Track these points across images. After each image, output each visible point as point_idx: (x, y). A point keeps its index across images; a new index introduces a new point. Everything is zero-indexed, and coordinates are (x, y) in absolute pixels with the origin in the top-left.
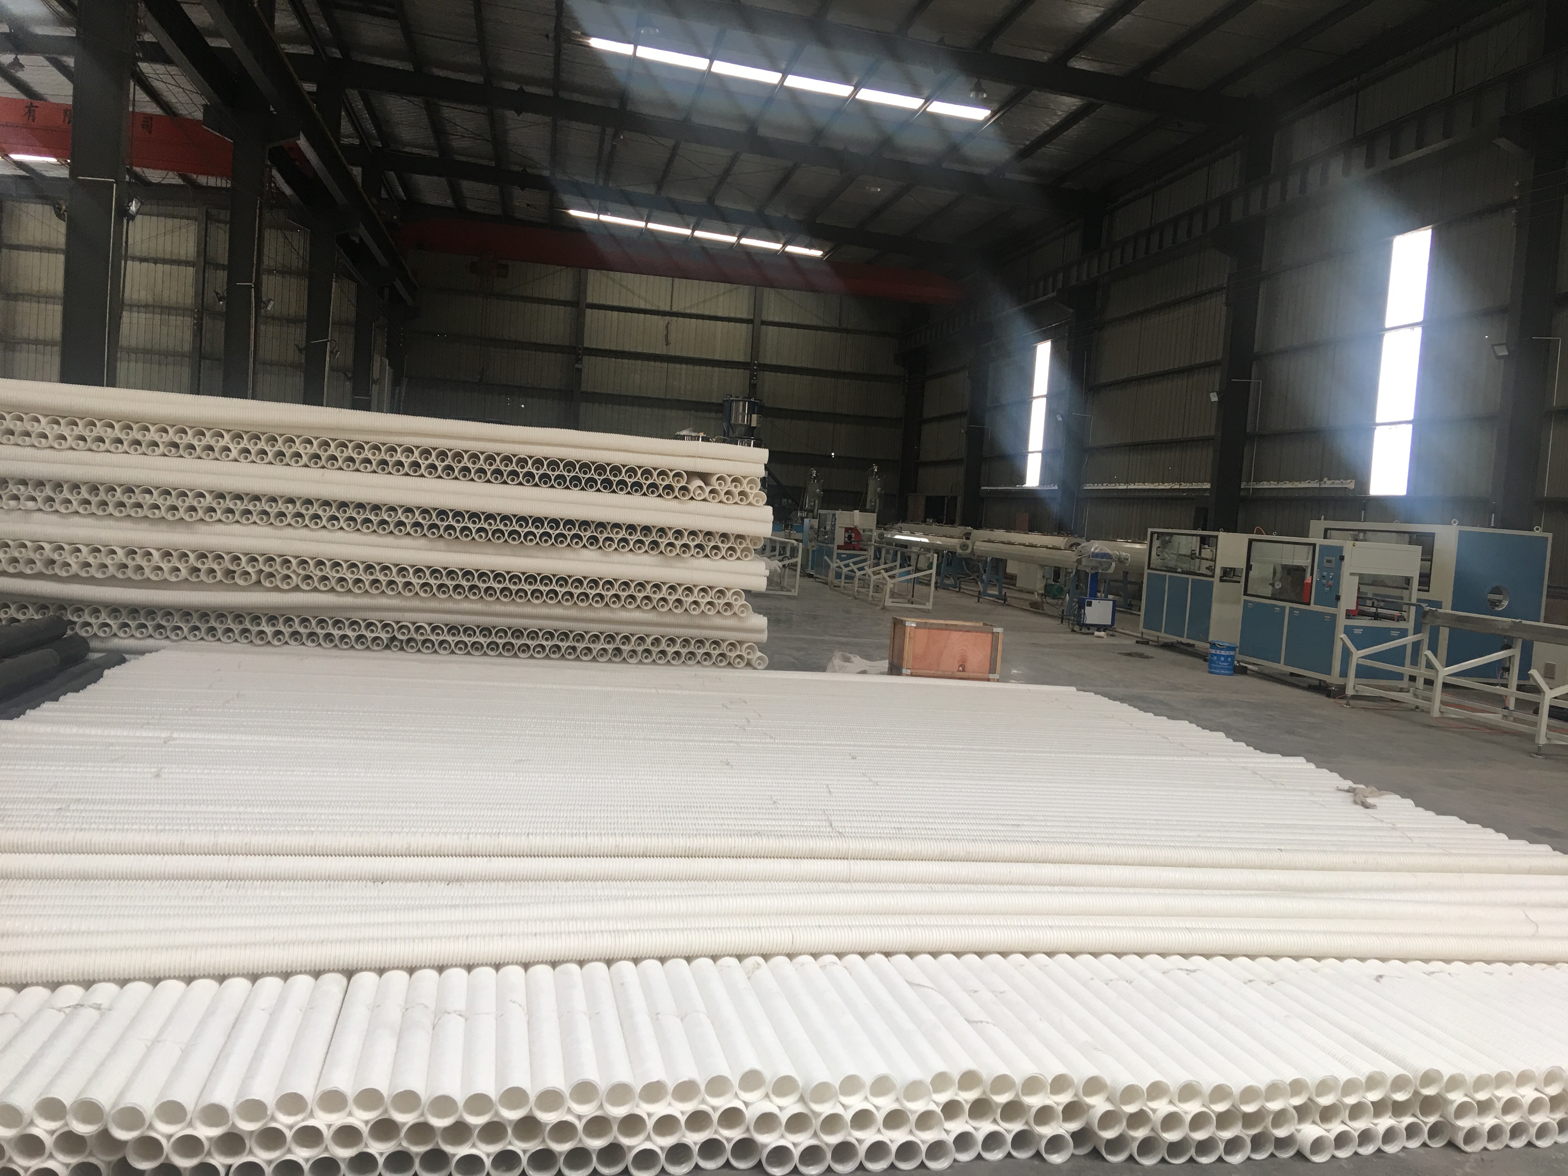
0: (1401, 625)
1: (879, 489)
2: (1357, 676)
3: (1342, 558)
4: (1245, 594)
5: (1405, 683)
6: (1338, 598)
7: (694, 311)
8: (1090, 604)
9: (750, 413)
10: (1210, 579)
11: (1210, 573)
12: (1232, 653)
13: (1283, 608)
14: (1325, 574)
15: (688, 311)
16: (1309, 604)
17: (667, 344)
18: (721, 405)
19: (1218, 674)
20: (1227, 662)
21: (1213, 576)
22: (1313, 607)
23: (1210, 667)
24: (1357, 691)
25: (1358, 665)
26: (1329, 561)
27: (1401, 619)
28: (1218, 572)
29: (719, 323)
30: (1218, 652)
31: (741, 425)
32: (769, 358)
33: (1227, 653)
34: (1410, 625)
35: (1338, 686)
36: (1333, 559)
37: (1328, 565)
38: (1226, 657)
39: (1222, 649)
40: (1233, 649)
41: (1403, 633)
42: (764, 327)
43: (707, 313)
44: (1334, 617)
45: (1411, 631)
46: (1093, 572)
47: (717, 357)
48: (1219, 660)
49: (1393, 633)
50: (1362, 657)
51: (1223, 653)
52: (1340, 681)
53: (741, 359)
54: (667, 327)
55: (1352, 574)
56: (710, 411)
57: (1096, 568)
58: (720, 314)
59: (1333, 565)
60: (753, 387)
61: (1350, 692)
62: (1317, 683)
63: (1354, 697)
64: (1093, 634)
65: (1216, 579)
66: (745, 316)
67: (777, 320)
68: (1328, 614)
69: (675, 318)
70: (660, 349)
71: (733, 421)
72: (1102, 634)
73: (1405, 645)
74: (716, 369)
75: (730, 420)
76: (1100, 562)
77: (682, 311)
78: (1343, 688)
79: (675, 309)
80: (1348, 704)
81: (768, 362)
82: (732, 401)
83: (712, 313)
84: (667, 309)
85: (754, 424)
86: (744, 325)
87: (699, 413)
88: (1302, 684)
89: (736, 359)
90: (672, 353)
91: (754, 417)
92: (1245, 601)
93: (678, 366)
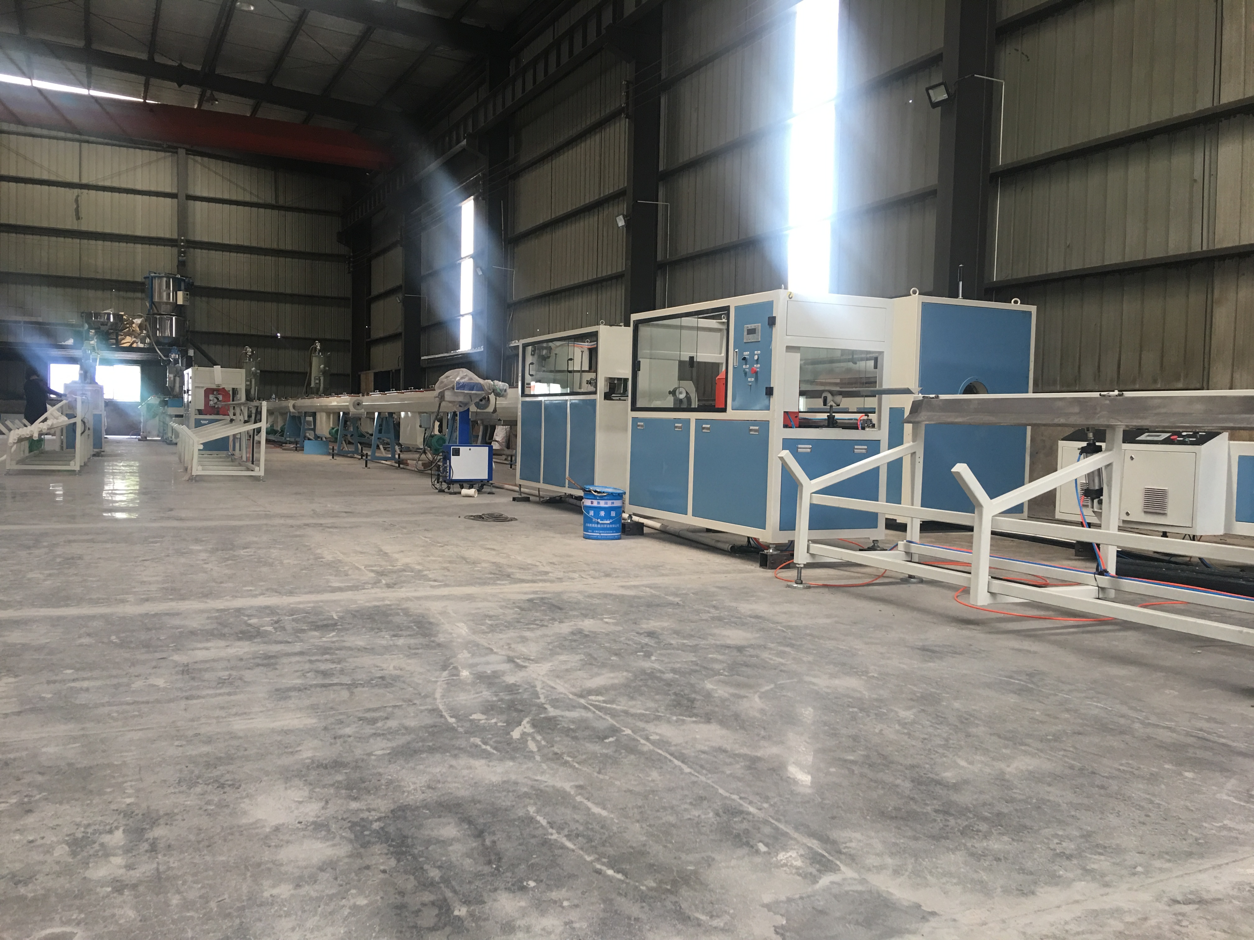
0: (868, 434)
1: (322, 366)
2: (812, 526)
3: (772, 321)
4: (634, 408)
5: (880, 533)
6: (770, 392)
7: (108, 183)
8: (457, 453)
9: (177, 289)
10: (592, 397)
11: (591, 389)
12: (617, 503)
13: (688, 421)
14: (746, 354)
15: (101, 183)
16: (724, 410)
17: (78, 218)
18: (143, 284)
19: (597, 538)
20: (611, 518)
21: (595, 393)
22: (731, 414)
23: (586, 529)
24: (813, 555)
25: (813, 507)
26: (751, 332)
27: (868, 424)
28: (602, 386)
29: (139, 197)
30: (595, 503)
31: (167, 303)
32: (200, 235)
33: (609, 504)
34: (882, 434)
35: (778, 547)
36: (758, 326)
37: (751, 338)
38: (608, 510)
39: (602, 498)
40: (619, 496)
41: (873, 448)
42: (191, 203)
43: (124, 186)
44: (765, 425)
45: (885, 443)
46: (462, 409)
47: (139, 233)
48: (597, 515)
49: (860, 449)
50: (817, 492)
51: (602, 504)
52: (783, 538)
53: (168, 236)
54: (77, 201)
55: (789, 349)
56: (134, 291)
57: (466, 404)
58: (139, 187)
59: (758, 337)
60: (182, 265)
61: (801, 557)
62: (745, 542)
63: (808, 566)
64: (460, 493)
65: (599, 397)
66: (168, 190)
67: (205, 194)
68: (755, 422)
69: (85, 191)
70: (70, 224)
71: (156, 299)
72: (472, 491)
73: (877, 469)
74: (139, 246)
75: (152, 297)
76: (470, 396)
77: (94, 183)
78: (787, 550)
79: (84, 181)
80: (799, 581)
81: (198, 238)
82: (155, 277)
83: (130, 186)
84: (76, 180)
85: (180, 302)
86: (168, 200)
87: (122, 293)
88: (720, 545)
89: (161, 235)
90: (84, 228)
91: (180, 294)
92: (635, 420)
93: (93, 242)
